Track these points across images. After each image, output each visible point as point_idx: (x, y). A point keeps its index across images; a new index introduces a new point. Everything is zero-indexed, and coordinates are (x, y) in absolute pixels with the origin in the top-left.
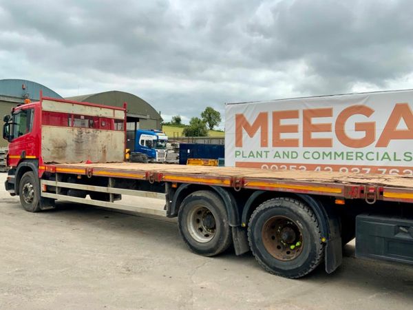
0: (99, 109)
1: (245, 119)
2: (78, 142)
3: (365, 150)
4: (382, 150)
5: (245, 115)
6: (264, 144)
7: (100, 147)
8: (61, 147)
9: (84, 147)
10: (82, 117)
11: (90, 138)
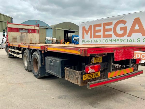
0: (29, 26)
1: (85, 28)
2: (21, 37)
3: (123, 38)
4: (129, 38)
5: (85, 27)
6: (91, 37)
7: (29, 39)
8: (15, 39)
9: (23, 38)
10: (24, 29)
11: (26, 36)
